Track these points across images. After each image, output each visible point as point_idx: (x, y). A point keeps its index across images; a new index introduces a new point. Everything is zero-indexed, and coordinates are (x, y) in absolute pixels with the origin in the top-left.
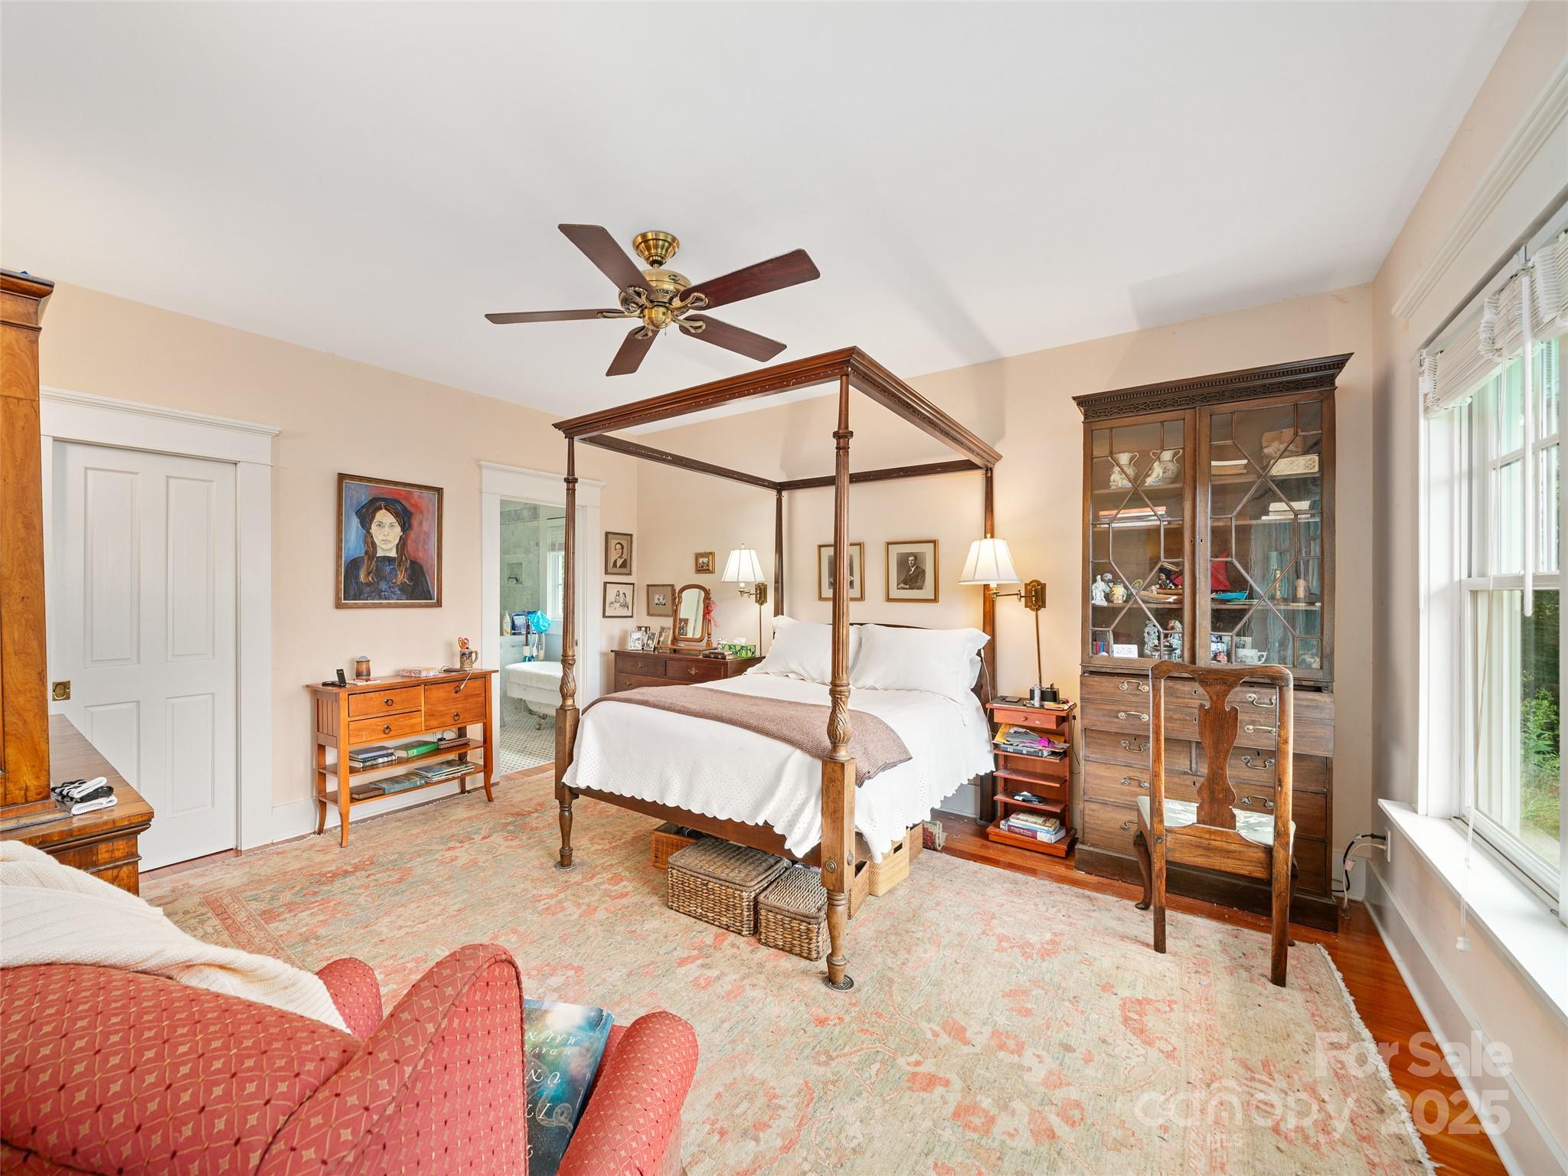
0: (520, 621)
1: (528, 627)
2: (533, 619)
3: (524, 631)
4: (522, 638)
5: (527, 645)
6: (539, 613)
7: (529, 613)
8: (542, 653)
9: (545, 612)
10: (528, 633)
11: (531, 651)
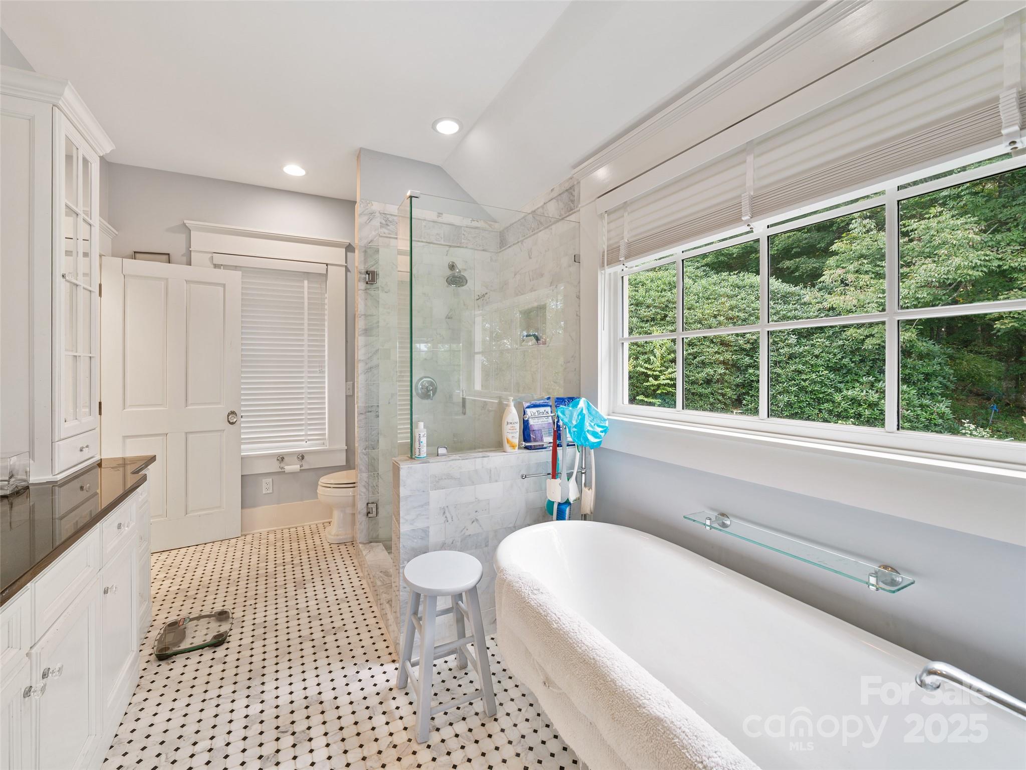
0: (540, 419)
1: (557, 435)
2: (568, 415)
3: (548, 439)
4: (545, 456)
5: (555, 474)
6: (582, 403)
7: (560, 401)
8: (589, 496)
9: (593, 399)
10: (556, 445)
11: (565, 490)
